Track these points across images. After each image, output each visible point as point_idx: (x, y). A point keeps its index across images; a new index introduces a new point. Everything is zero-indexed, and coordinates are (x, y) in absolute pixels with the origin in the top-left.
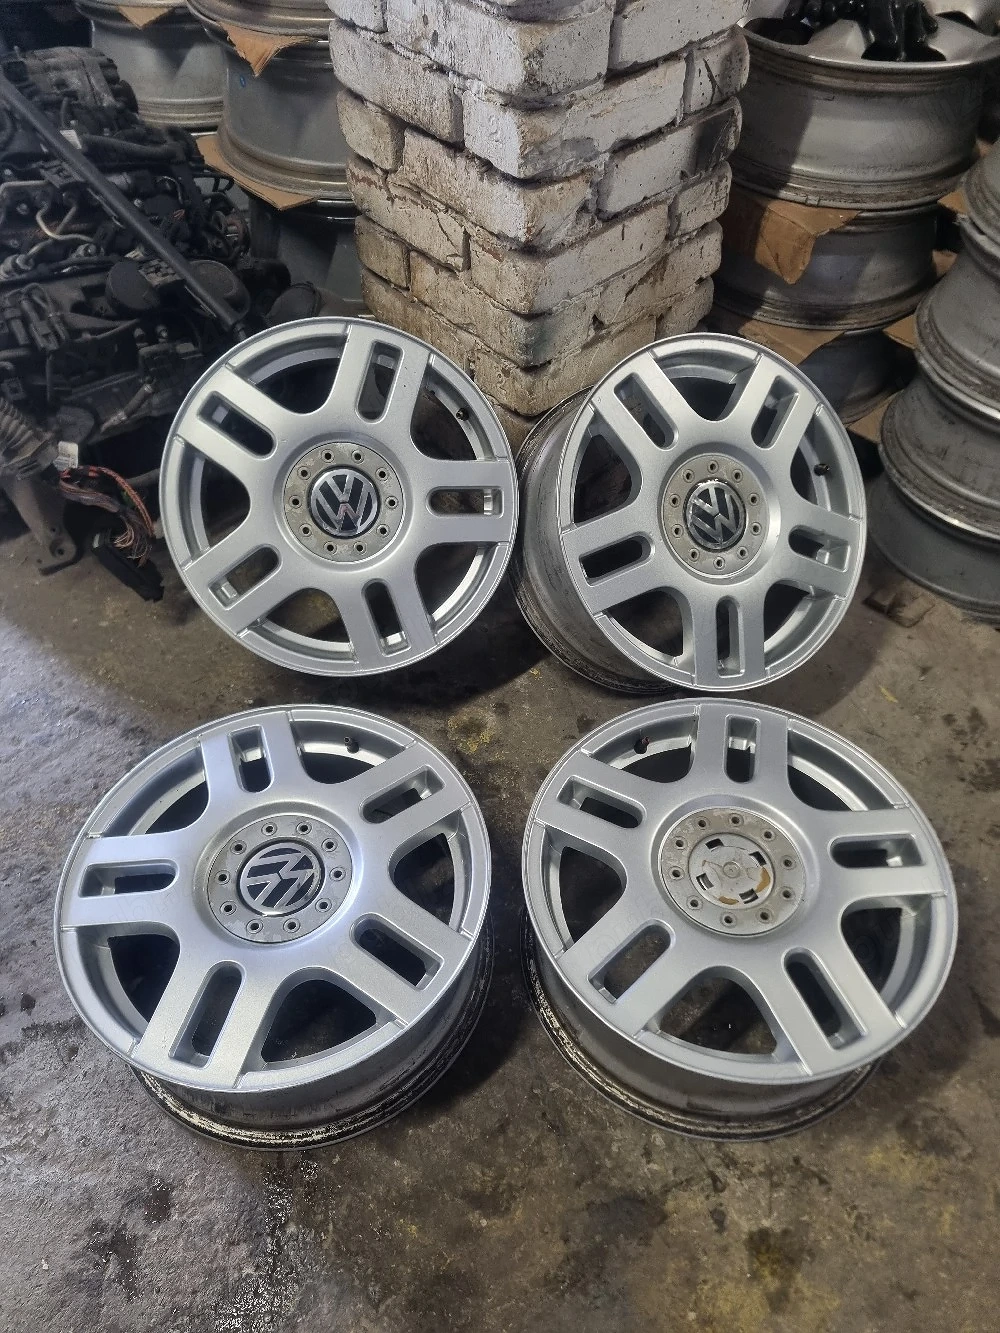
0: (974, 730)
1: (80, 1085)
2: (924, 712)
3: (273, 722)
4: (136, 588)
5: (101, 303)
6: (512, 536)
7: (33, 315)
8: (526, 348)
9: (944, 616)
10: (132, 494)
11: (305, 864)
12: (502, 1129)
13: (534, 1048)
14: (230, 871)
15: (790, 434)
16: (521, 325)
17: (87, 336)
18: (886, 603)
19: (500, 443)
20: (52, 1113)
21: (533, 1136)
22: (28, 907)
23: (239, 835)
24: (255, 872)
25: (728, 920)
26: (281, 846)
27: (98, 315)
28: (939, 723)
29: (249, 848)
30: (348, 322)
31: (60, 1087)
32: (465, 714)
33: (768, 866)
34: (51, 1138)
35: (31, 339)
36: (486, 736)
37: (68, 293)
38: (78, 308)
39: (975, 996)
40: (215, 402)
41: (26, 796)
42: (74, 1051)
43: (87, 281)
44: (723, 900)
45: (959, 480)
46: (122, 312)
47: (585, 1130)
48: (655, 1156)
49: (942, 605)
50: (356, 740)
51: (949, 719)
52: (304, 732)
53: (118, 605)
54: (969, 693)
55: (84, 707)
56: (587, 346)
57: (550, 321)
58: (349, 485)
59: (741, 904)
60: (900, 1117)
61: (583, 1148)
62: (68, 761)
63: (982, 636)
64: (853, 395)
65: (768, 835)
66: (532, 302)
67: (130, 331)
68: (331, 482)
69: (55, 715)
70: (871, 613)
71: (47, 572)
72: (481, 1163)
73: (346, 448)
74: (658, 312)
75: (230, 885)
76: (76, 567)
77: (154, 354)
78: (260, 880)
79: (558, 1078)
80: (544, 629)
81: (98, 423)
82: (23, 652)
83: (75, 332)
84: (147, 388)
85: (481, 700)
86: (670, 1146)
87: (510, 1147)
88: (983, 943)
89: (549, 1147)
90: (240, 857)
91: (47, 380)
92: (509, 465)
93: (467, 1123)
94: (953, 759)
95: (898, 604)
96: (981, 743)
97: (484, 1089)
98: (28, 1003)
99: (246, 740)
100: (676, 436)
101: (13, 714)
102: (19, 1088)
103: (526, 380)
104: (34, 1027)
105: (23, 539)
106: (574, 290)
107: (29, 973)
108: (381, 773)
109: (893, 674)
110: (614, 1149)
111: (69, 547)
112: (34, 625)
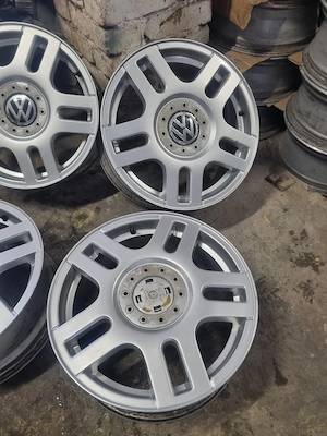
0: (302, 239)
2: (280, 229)
6: (95, 132)
8: (106, 44)
9: (299, 187)
12: (37, 402)
15: (225, 93)
16: (103, 32)
18: (274, 180)
19: (92, 88)
21: (50, 408)
25: (143, 320)
28: (286, 234)
32: (82, 210)
33: (172, 295)
36: (87, 221)
39: (274, 363)
44: (144, 309)
45: (314, 128)
48: (103, 425)
49: (300, 182)
51: (292, 233)
54: (303, 222)
57: (117, 32)
58: (23, 103)
59: (153, 312)
60: (224, 420)
63: (316, 198)
64: (276, 90)
65: (175, 279)
66: (105, 19)
70: (268, 183)
72: (22, 417)
73: (22, 85)
86: (111, 421)
87: (38, 410)
88: (284, 338)
92: (95, 98)
93: (22, 396)
94: (289, 251)
95: (280, 180)
96: (304, 245)
106: (129, 17)
109: (271, 211)
110: (85, 418)
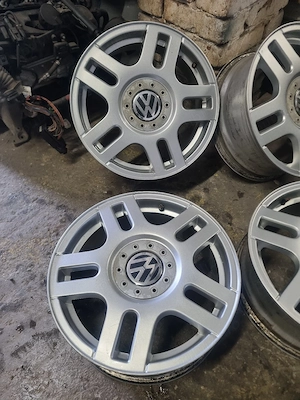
1: (60, 360)
3: (128, 200)
4: (56, 148)
5: (37, 22)
6: (217, 117)
7: (10, 25)
8: (222, 34)
10: (54, 108)
11: (153, 261)
13: (250, 332)
14: (122, 267)
16: (220, 23)
17: (33, 37)
19: (211, 77)
20: (50, 373)
21: (259, 371)
22: (28, 282)
23: (123, 250)
24: (133, 266)
26: (142, 255)
27: (36, 27)
29: (128, 256)
30: (147, 24)
31: (52, 361)
34: (51, 385)
35: (10, 36)
36: (202, 201)
37: (22, 17)
38: (27, 24)
40: (92, 62)
41: (21, 235)
42: (55, 344)
43: (31, 12)
46: (46, 26)
47: (280, 368)
50: (163, 205)
52: (142, 203)
53: (49, 157)
55: (40, 198)
56: (241, 36)
57: (232, 21)
58: (149, 98)
61: (281, 376)
62: (36, 220)
66: (228, 11)
67: (50, 35)
68: (142, 97)
69: (28, 202)
71: (17, 145)
72: (239, 385)
73: (147, 82)
74: (266, 22)
75: (123, 273)
76: (29, 143)
77: (59, 46)
78: (136, 270)
79: (263, 345)
80: (227, 157)
81: (37, 80)
82: (12, 177)
83: (28, 35)
84: (57, 62)
85: (198, 187)
87: (249, 377)
89: (266, 376)
90: (125, 260)
91: (17, 57)
92: (215, 86)
93: (228, 367)
97: (233, 351)
98: (33, 324)
99: (117, 208)
100: (292, 68)
101: (11, 202)
102: (34, 363)
103: (218, 50)
104: (37, 335)
105: (6, 133)
106: (242, 7)
107: (32, 311)
108: (179, 220)
110: (294, 375)
111: (25, 135)
112: (15, 166)
